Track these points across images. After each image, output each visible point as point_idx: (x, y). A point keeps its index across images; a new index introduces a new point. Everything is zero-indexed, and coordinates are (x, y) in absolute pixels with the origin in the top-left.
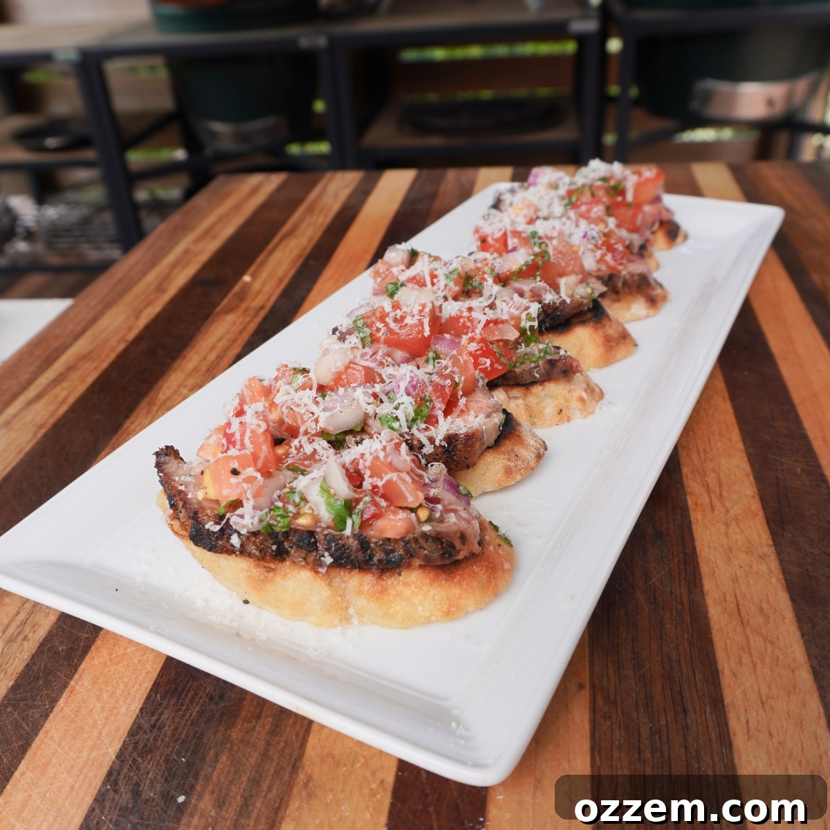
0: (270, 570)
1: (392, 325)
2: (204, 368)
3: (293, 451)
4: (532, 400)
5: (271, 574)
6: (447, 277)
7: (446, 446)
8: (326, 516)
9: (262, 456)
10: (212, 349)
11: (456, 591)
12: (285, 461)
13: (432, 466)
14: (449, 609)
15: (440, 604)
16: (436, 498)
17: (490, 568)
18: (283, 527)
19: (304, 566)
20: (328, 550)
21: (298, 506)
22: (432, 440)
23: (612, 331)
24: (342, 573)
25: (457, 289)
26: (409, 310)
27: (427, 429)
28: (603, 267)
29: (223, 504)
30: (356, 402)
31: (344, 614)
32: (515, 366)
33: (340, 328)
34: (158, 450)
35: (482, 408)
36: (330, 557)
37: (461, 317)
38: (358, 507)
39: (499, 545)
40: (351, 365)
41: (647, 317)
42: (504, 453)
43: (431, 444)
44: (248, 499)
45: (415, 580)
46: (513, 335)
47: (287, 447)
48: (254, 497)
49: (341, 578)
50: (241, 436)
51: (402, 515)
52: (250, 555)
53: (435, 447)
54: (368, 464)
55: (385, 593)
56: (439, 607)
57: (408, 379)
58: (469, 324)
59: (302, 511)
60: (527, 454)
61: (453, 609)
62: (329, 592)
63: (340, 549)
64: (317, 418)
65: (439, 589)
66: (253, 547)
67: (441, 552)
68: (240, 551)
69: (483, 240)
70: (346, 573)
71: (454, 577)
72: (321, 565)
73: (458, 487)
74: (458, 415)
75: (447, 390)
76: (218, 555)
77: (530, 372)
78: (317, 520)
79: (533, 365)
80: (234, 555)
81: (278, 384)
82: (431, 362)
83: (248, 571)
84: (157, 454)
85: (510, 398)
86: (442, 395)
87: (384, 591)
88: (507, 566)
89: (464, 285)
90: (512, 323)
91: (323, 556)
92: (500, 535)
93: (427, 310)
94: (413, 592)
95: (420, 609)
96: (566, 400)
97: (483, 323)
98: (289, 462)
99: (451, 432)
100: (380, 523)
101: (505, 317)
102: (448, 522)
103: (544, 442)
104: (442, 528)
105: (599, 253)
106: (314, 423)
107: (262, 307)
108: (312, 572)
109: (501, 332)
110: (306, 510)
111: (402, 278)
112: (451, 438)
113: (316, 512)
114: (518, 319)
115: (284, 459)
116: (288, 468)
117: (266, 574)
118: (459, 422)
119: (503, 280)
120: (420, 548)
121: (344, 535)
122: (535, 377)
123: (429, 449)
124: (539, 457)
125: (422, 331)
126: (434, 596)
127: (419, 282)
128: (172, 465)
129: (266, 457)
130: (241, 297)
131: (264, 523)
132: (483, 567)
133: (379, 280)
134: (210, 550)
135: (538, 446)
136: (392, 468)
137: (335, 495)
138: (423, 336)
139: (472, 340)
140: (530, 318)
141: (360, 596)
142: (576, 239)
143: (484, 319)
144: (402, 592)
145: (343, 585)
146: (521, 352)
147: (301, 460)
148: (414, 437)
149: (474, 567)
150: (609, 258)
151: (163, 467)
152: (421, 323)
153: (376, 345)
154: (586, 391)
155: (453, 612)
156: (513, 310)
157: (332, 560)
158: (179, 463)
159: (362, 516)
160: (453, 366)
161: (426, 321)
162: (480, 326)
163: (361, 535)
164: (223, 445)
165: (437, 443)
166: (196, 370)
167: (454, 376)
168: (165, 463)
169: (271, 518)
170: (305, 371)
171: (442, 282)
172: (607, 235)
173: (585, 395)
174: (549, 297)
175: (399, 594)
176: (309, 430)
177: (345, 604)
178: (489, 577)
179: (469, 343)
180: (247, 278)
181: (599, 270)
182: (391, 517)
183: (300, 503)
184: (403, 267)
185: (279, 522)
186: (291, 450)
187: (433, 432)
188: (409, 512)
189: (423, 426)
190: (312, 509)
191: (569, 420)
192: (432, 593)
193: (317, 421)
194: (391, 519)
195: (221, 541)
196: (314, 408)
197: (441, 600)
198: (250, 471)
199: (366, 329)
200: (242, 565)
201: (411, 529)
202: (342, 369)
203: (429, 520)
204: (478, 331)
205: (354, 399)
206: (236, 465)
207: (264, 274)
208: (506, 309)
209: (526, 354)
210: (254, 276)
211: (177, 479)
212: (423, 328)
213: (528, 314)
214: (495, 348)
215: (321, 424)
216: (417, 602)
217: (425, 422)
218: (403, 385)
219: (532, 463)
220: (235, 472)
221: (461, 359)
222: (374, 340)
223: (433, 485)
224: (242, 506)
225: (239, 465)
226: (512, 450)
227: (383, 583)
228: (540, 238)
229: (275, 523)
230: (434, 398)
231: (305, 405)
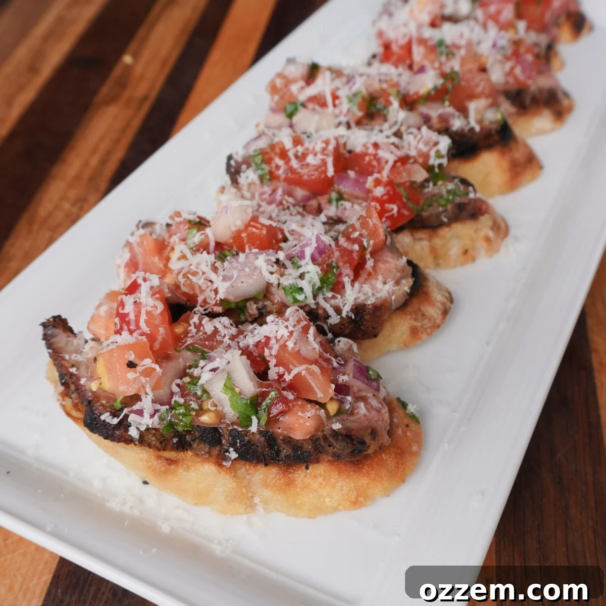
0: (171, 462)
1: (294, 163)
2: (86, 175)
3: (192, 329)
4: (437, 242)
5: (173, 467)
6: (350, 100)
7: (353, 317)
8: (231, 413)
9: (160, 338)
10: (94, 151)
11: (363, 481)
12: (184, 341)
13: (339, 341)
14: (357, 499)
15: (347, 495)
16: (345, 385)
17: (398, 454)
18: (185, 426)
19: (207, 458)
20: (233, 445)
21: (200, 399)
22: (338, 311)
23: (518, 155)
24: (248, 467)
25: (360, 114)
26: (311, 147)
27: (333, 297)
28: (511, 80)
29: (120, 398)
30: (258, 271)
31: (249, 503)
32: (422, 210)
33: (235, 156)
34: (45, 321)
35: (390, 271)
36: (235, 453)
37: (366, 154)
38: (264, 403)
39: (407, 426)
40: (252, 223)
41: (552, 130)
42: (411, 314)
43: (338, 315)
44: (147, 394)
45: (323, 472)
46: (420, 175)
47: (186, 325)
48: (153, 390)
49: (247, 470)
50: (135, 316)
51: (311, 411)
52: (150, 446)
53: (342, 318)
54: (274, 352)
55: (292, 486)
56: (346, 497)
57: (314, 245)
58: (375, 163)
59: (205, 407)
60: (433, 312)
61: (361, 499)
62: (234, 484)
63: (245, 445)
64: (217, 288)
65: (348, 480)
66: (154, 438)
67: (351, 450)
68: (139, 441)
69: (387, 47)
70: (252, 467)
71: (363, 468)
72: (226, 459)
73: (368, 371)
74: (366, 279)
75: (355, 255)
76: (116, 443)
77: (438, 216)
78: (221, 416)
79: (441, 209)
80: (133, 444)
81: (172, 240)
82: (334, 203)
83: (148, 462)
84: (45, 325)
85: (415, 239)
86: (349, 261)
87: (290, 484)
88: (415, 448)
89: (368, 108)
90: (421, 160)
91: (227, 451)
92: (408, 414)
93: (331, 147)
94: (321, 484)
95: (327, 500)
96: (472, 240)
97: (391, 163)
98: (188, 343)
99: (359, 301)
100: (286, 419)
101: (413, 153)
102: (358, 413)
103: (450, 293)
104: (353, 423)
105: (508, 65)
106: (213, 293)
107: (145, 98)
108: (217, 467)
109: (409, 174)
110: (208, 405)
111: (302, 97)
112: (359, 309)
113: (220, 408)
114: (426, 156)
115: (182, 339)
116: (187, 348)
117: (168, 466)
118: (366, 288)
119: (409, 103)
120: (330, 446)
121: (250, 431)
122: (442, 221)
123: (334, 319)
124: (445, 312)
125: (325, 172)
126: (342, 487)
127: (319, 101)
128: (61, 338)
129: (163, 338)
130: (123, 83)
131: (165, 422)
132: (391, 454)
133: (277, 98)
134: (106, 438)
135: (445, 300)
136: (300, 358)
137: (240, 393)
138: (326, 176)
139: (378, 182)
140: (439, 155)
141: (266, 489)
142: (485, 48)
143: (391, 159)
144: (309, 484)
145: (248, 477)
146: (429, 192)
147: (201, 339)
148: (319, 306)
149: (383, 455)
150: (518, 71)
151: (52, 341)
152: (324, 163)
153: (275, 182)
154: (492, 228)
155: (361, 502)
156: (421, 146)
157: (237, 456)
158: (68, 337)
159: (269, 413)
160: (362, 228)
161: (330, 161)
162: (387, 168)
163: (267, 432)
164: (116, 324)
165: (344, 314)
166: (77, 178)
167: (363, 239)
168: (53, 336)
169: (172, 416)
170: (201, 224)
171: (345, 106)
172: (517, 43)
173: (491, 234)
174: (457, 124)
175: (306, 487)
176: (208, 301)
177: (250, 495)
178: (398, 463)
179: (375, 186)
180: (127, 59)
181: (507, 83)
182: (300, 414)
183: (202, 396)
184: (302, 83)
185: (181, 421)
186: (190, 328)
187: (338, 301)
188: (317, 407)
189: (330, 294)
190: (216, 406)
191: (474, 259)
192: (340, 484)
193: (216, 291)
194: (300, 416)
195: (118, 430)
196: (213, 276)
197: (349, 491)
198: (148, 362)
199: (264, 166)
200: (141, 455)
201: (320, 426)
202: (242, 227)
203: (340, 412)
204: (385, 173)
205: (256, 268)
206: (132, 357)
207: (146, 54)
208: (413, 143)
209: (434, 195)
210: (136, 56)
211: (67, 357)
212: (326, 168)
213: (438, 151)
214: (401, 190)
215: (221, 295)
216: (325, 494)
217: (332, 290)
218: (308, 252)
219: (438, 321)
220: (131, 365)
221: (370, 222)
222: (273, 177)
223: (342, 369)
224: (141, 400)
225: (136, 356)
226: (419, 309)
227: (290, 475)
228: (447, 47)
229: (177, 421)
230: (341, 264)
231: (204, 273)
